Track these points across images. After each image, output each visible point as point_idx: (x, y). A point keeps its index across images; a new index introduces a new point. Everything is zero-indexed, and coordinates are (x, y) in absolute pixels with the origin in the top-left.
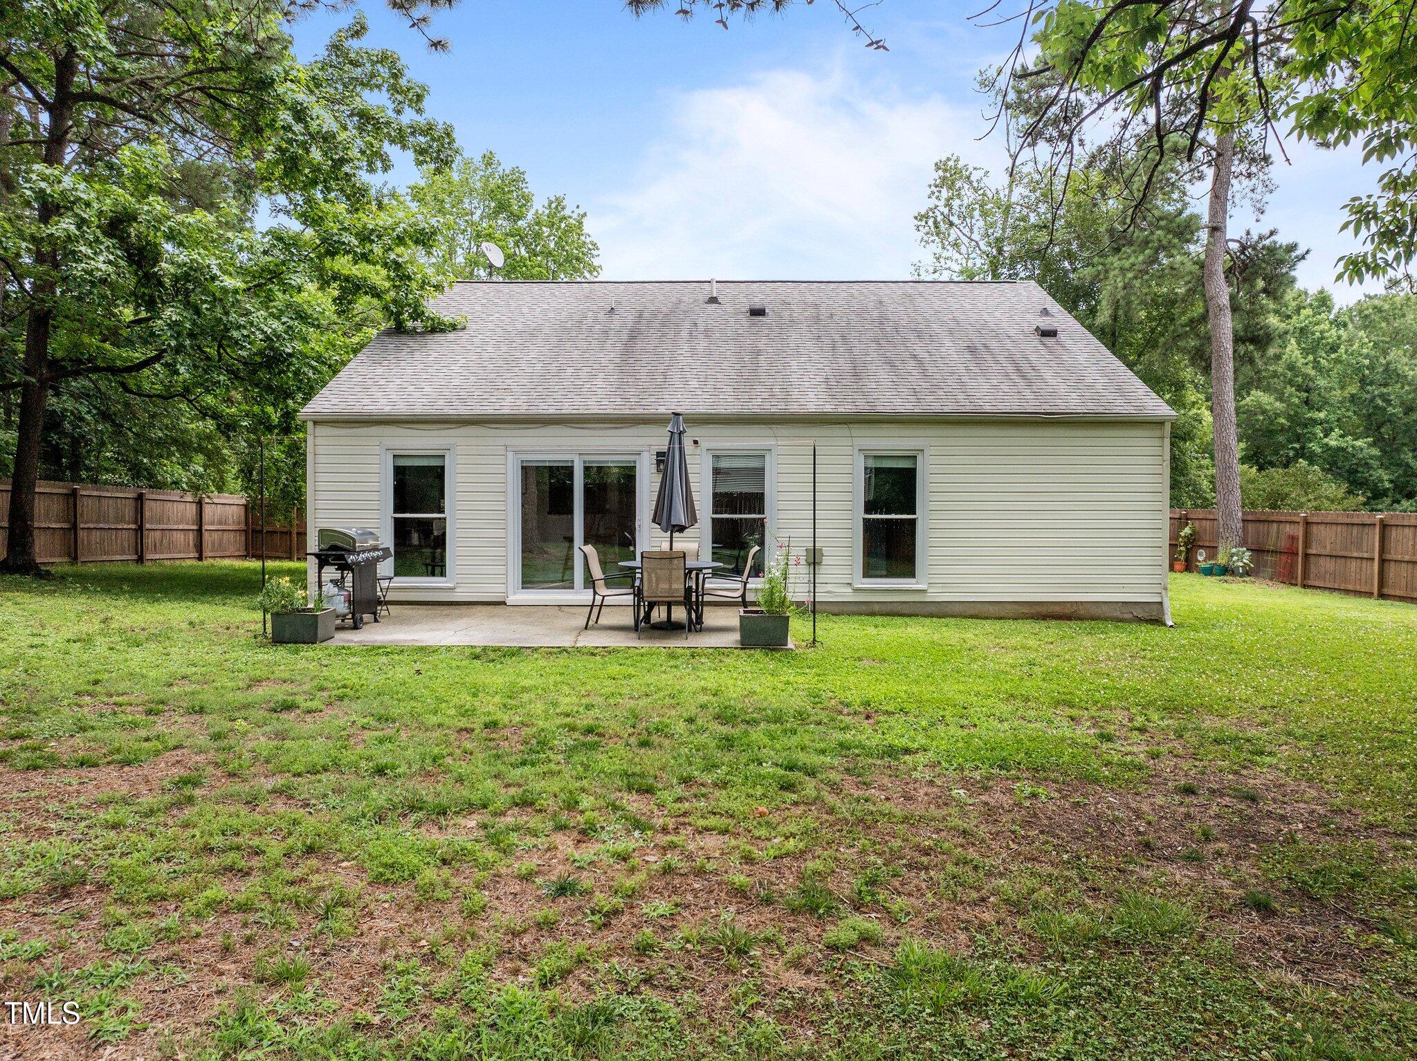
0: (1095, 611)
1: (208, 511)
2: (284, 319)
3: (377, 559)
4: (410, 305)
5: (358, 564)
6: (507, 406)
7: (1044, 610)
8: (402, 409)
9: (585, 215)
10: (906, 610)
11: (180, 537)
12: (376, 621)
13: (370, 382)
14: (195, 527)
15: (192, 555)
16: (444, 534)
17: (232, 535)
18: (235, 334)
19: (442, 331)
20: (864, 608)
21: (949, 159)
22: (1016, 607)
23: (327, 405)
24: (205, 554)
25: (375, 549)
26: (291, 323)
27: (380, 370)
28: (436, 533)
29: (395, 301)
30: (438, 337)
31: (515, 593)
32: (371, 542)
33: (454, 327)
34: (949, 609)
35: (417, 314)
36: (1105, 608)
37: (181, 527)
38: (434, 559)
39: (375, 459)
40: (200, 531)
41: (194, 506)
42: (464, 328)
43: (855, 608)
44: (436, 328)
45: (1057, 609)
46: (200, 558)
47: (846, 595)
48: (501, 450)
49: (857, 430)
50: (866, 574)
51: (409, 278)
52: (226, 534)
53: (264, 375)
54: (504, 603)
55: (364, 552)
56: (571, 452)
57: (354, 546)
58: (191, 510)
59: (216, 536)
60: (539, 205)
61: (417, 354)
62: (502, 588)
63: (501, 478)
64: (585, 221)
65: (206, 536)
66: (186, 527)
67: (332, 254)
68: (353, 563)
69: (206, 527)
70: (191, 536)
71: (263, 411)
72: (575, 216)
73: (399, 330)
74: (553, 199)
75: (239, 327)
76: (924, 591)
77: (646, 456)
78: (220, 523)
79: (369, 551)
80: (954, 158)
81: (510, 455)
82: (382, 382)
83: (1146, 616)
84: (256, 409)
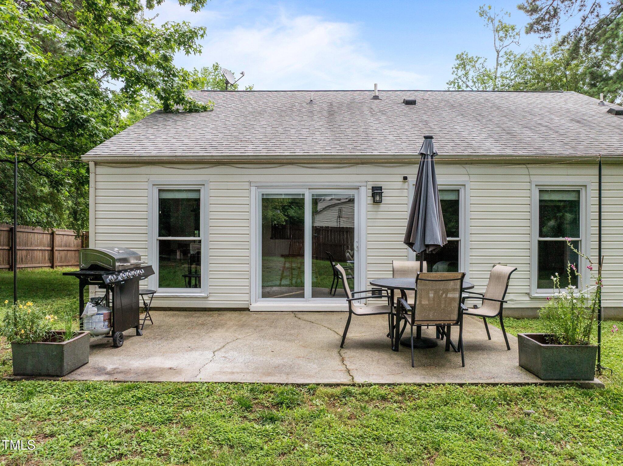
1: (57, 239)
2: (81, 94)
3: (139, 277)
4: (174, 92)
5: (118, 283)
6: (250, 151)
8: (166, 152)
11: (40, 254)
12: (138, 334)
13: (142, 137)
14: (49, 248)
15: (47, 265)
16: (199, 253)
17: (73, 253)
18: (42, 101)
19: (197, 111)
21: (463, 54)
23: (106, 150)
24: (55, 264)
25: (137, 267)
26: (86, 97)
27: (151, 131)
28: (192, 252)
29: (164, 90)
30: (194, 114)
31: (256, 301)
32: (133, 261)
33: (205, 109)
35: (180, 100)
37: (39, 248)
38: (190, 271)
39: (145, 193)
40: (52, 250)
41: (49, 236)
42: (212, 111)
43: (531, 313)
44: (193, 109)
46: (52, 267)
47: (524, 302)
48: (246, 185)
49: (534, 170)
50: (540, 286)
51: (174, 75)
52: (69, 253)
53: (67, 137)
54: (248, 309)
55: (126, 271)
56: (303, 187)
57: (114, 266)
58: (46, 238)
59: (63, 253)
61: (179, 123)
62: (246, 297)
63: (246, 208)
65: (56, 254)
66: (43, 248)
67: (120, 54)
68: (112, 283)
69: (56, 248)
70: (47, 254)
71: (78, 171)
73: (167, 110)
74: (248, 87)
75: (45, 98)
77: (363, 190)
78: (66, 246)
79: (132, 270)
80: (466, 53)
81: (253, 189)
82: (152, 137)
84: (74, 171)
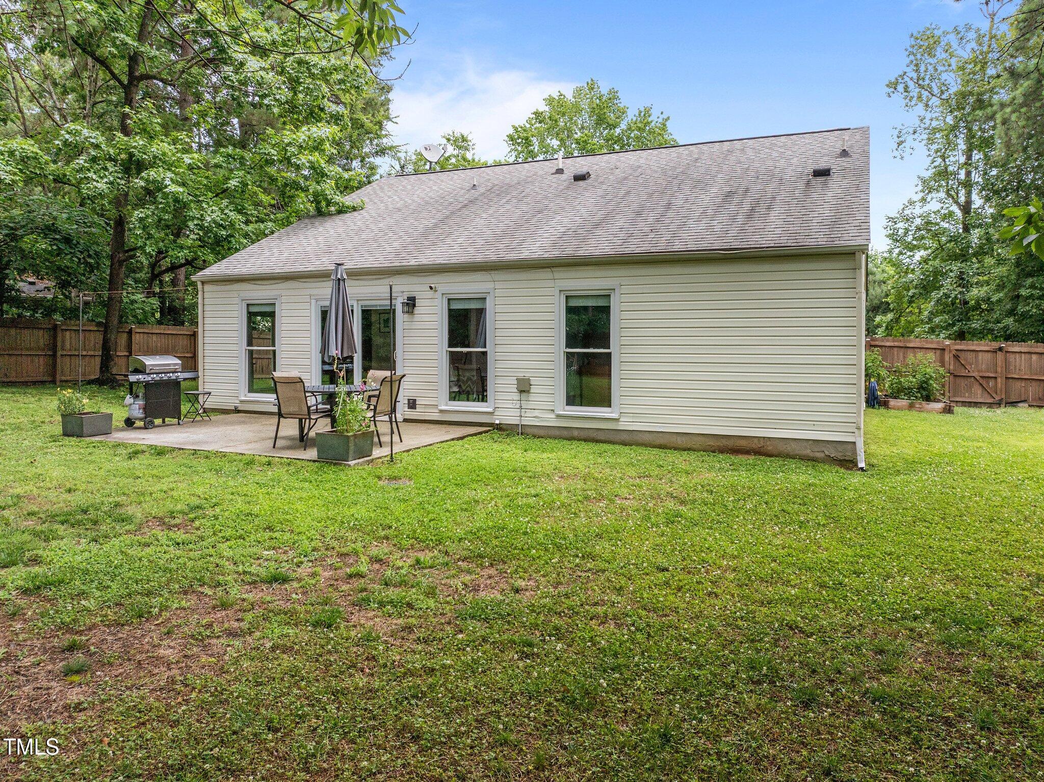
0: (782, 447)
6: (315, 265)
7: (730, 443)
9: (668, 118)
10: (601, 436)
16: (275, 362)
19: (345, 212)
20: (565, 433)
22: (702, 439)
23: (215, 270)
27: (275, 243)
33: (354, 209)
34: (639, 438)
36: (794, 445)
39: (236, 307)
42: (362, 209)
43: (557, 433)
44: (342, 210)
45: (743, 443)
47: (549, 420)
48: (307, 298)
49: (559, 273)
50: (570, 402)
60: (631, 115)
63: (307, 320)
64: (668, 123)
72: (660, 120)
73: (319, 213)
74: (642, 109)
76: (617, 420)
77: (399, 300)
81: (313, 302)
83: (839, 456)
